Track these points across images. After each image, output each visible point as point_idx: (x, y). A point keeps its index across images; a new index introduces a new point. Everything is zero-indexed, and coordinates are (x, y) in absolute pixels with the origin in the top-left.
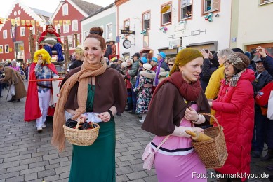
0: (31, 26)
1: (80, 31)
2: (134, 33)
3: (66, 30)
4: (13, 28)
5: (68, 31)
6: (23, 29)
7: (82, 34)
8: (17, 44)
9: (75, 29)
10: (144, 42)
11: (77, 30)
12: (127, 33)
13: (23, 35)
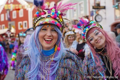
0: (19, 9)
2: (104, 8)
4: (8, 12)
6: (14, 13)
8: (10, 25)
10: (115, 16)
12: (98, 9)
13: (14, 17)
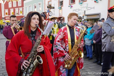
1: (22, 6)
2: (54, 8)
3: (15, 5)
5: (16, 6)
7: (24, 8)
9: (20, 5)
10: (59, 13)
11: (21, 5)
12: (50, 8)
